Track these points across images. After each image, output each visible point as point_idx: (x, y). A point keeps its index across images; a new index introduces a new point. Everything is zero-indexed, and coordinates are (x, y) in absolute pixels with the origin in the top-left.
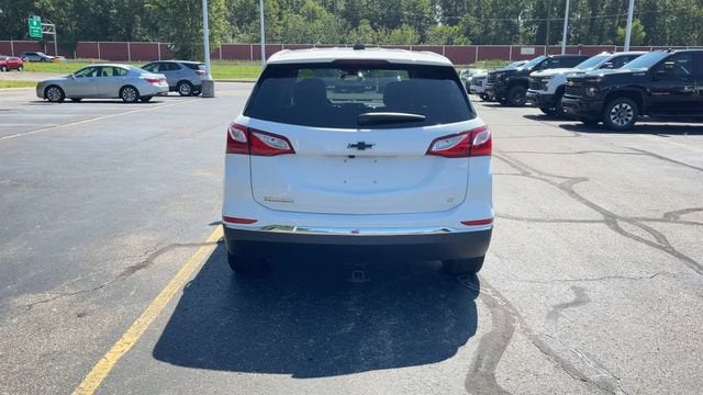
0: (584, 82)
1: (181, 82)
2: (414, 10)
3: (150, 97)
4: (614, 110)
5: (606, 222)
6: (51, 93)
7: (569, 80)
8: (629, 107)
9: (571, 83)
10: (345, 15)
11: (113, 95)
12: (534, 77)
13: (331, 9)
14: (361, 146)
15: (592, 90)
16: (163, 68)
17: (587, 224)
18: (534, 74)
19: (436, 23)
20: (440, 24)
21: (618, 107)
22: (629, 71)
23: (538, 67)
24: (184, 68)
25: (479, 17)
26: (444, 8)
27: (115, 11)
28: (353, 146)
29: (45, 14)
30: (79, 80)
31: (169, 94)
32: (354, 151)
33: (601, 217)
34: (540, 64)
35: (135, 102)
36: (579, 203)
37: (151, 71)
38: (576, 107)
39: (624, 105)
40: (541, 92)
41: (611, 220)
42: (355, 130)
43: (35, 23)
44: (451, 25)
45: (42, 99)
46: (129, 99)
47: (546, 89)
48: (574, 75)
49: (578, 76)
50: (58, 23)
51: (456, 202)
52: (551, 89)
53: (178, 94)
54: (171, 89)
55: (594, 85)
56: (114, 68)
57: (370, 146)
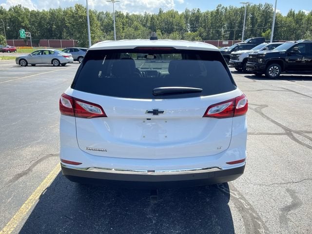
0: (257, 56)
1: (79, 57)
2: (179, 26)
3: (65, 64)
4: (270, 69)
5: (287, 134)
6: (22, 62)
7: (250, 55)
8: (277, 68)
9: (251, 57)
10: (150, 28)
11: (48, 63)
12: (233, 54)
13: (144, 26)
14: (156, 112)
15: (261, 60)
16: (71, 51)
17: (278, 136)
18: (233, 53)
19: (188, 31)
20: (189, 32)
21: (272, 68)
22: (277, 51)
23: (234, 50)
24: (81, 51)
25: (205, 28)
26: (191, 25)
27: (54, 27)
28: (149, 112)
29: (26, 29)
30: (33, 56)
31: (74, 62)
32: (151, 116)
33: (283, 131)
34: (234, 48)
35: (59, 66)
36: (268, 121)
37: (66, 52)
38: (253, 68)
39: (275, 67)
40: (236, 61)
41: (289, 132)
42: (151, 100)
43: (22, 32)
44: (194, 32)
45: (18, 65)
46: (56, 65)
47: (238, 60)
48: (252, 53)
49: (254, 54)
50: (32, 32)
51: (222, 149)
52: (241, 60)
53: (78, 62)
54: (75, 60)
55: (261, 58)
56: (49, 51)
57: (162, 112)
